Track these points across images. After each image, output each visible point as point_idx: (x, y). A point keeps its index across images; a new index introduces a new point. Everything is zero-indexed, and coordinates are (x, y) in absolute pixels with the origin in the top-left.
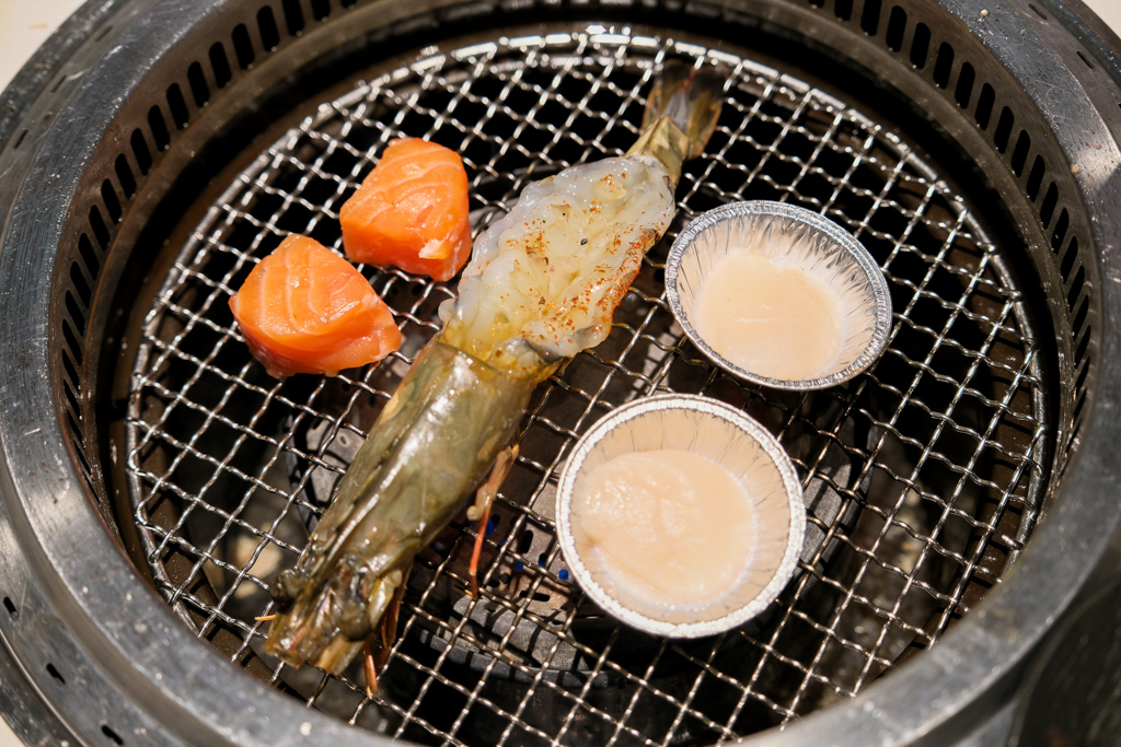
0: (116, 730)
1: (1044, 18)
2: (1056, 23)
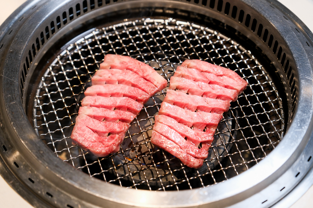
0: (33, 179)
1: (287, 19)
2: (290, 21)
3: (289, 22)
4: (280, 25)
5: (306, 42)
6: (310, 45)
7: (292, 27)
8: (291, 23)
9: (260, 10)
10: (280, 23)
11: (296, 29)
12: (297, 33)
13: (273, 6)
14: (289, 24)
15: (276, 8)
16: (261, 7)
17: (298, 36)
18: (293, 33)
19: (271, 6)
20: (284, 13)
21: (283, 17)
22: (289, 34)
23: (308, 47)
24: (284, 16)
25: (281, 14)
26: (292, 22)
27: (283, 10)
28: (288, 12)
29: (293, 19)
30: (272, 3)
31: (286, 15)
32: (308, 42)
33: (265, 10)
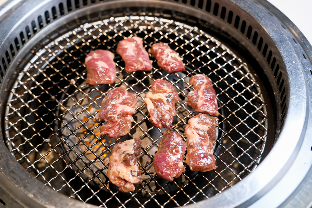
3: (287, 32)
4: (275, 34)
5: (303, 54)
6: (306, 58)
7: (289, 37)
8: (289, 33)
9: (256, 16)
10: (276, 32)
11: (293, 39)
12: (294, 43)
13: (271, 13)
14: (286, 33)
15: (274, 16)
16: (257, 14)
17: (295, 47)
18: (289, 44)
19: (269, 13)
20: (283, 22)
21: (281, 26)
22: (285, 45)
23: (304, 59)
24: (282, 24)
25: (279, 23)
26: (289, 31)
27: (281, 18)
28: (287, 21)
29: (291, 29)
30: (271, 10)
31: (284, 24)
32: (305, 54)
33: (261, 17)
